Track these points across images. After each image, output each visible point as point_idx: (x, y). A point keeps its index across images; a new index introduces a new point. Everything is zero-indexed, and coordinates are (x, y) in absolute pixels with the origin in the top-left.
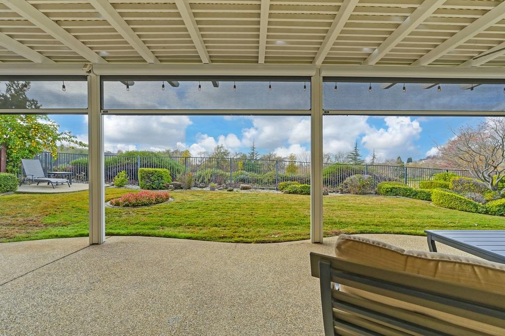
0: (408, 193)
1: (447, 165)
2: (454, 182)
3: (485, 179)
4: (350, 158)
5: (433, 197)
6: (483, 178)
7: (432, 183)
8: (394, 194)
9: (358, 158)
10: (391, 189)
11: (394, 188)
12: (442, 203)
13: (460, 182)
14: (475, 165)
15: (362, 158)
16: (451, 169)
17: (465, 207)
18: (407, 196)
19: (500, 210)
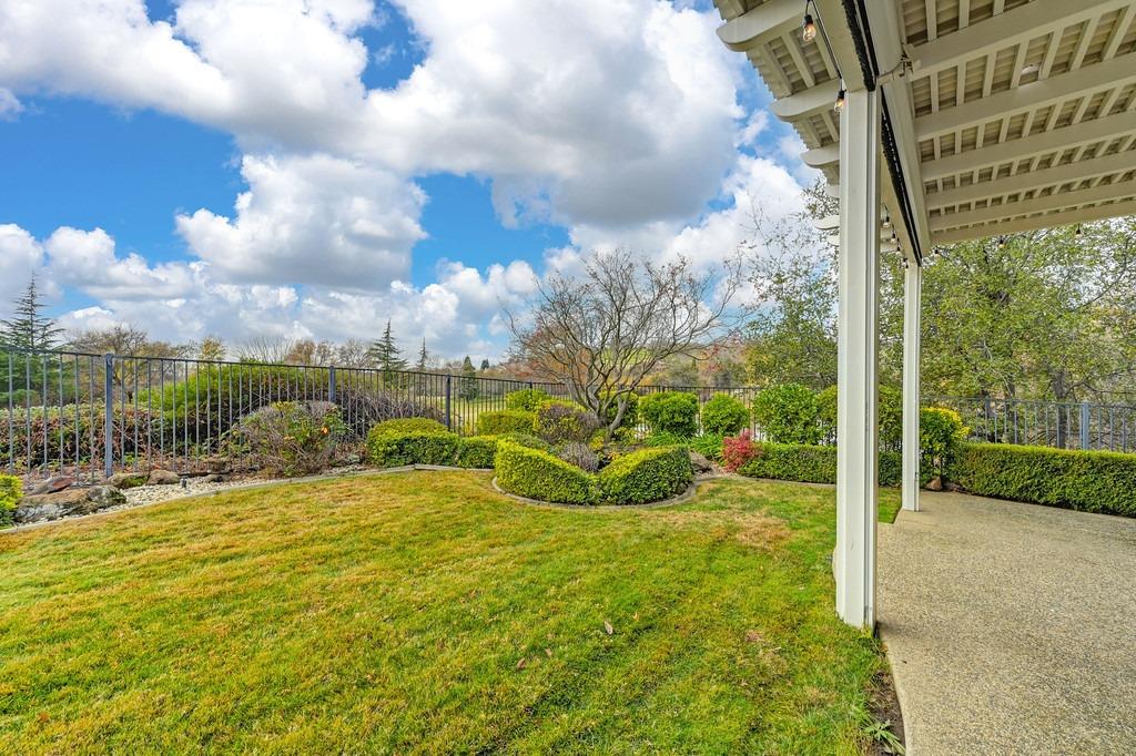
0: (445, 454)
1: (530, 371)
2: (541, 413)
3: (590, 404)
4: (375, 355)
5: (498, 462)
6: (585, 400)
7: (501, 417)
8: (410, 459)
9: (393, 355)
10: (401, 445)
11: (407, 440)
12: (516, 483)
13: (551, 416)
14: (576, 371)
15: (401, 358)
16: (537, 380)
17: (564, 492)
18: (442, 463)
19: (626, 488)
